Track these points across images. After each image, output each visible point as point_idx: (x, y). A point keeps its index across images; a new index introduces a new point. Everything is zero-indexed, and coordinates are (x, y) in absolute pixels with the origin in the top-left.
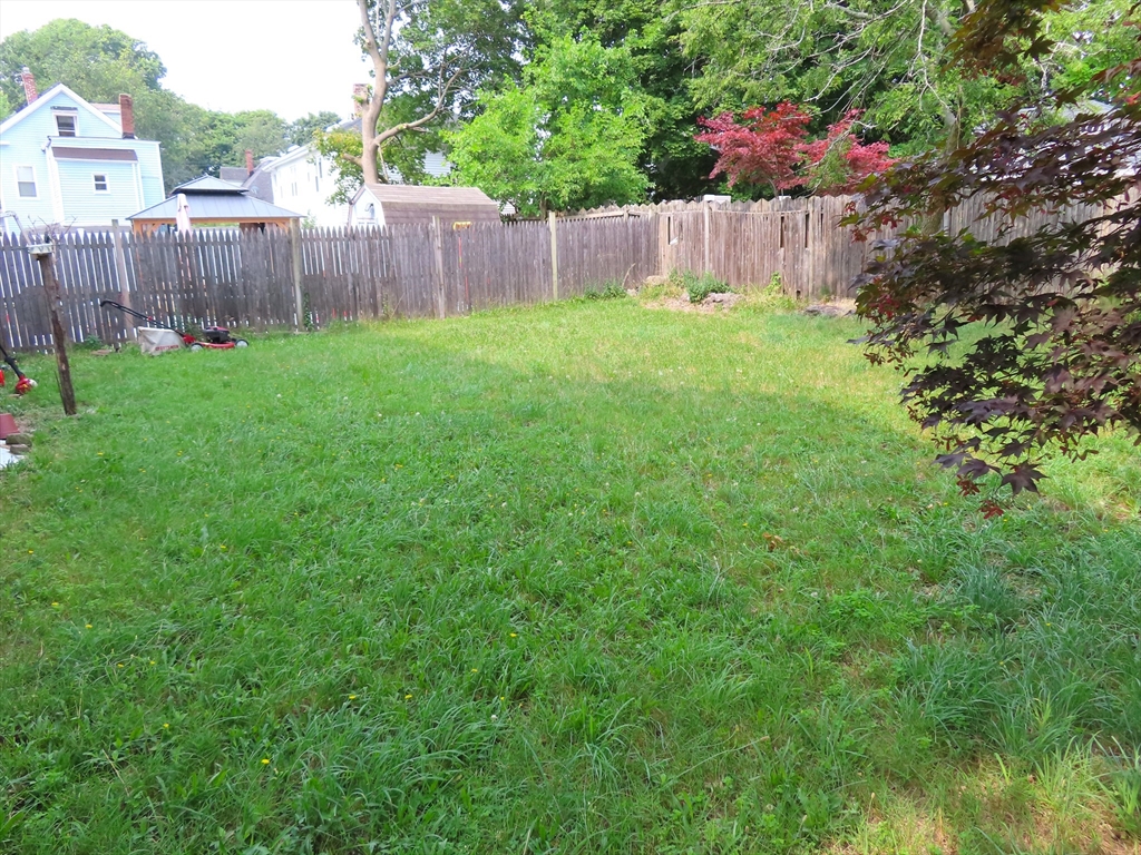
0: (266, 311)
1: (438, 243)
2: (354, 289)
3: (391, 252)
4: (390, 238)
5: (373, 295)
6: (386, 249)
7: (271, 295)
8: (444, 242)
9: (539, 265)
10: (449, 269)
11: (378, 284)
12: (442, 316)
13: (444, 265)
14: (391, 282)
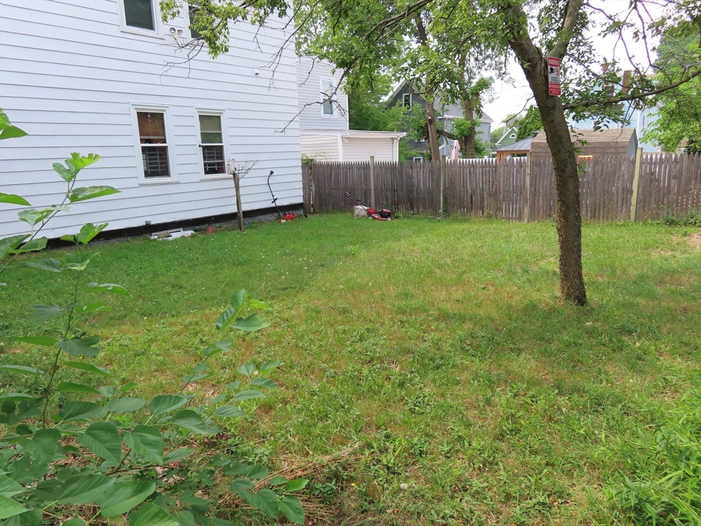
0: (425, 205)
1: (528, 171)
2: (472, 197)
3: (496, 176)
4: (496, 167)
5: (482, 203)
6: (493, 174)
7: (429, 196)
8: (532, 170)
9: (618, 192)
10: (535, 189)
11: (486, 195)
12: (526, 221)
13: (531, 186)
14: (494, 195)
